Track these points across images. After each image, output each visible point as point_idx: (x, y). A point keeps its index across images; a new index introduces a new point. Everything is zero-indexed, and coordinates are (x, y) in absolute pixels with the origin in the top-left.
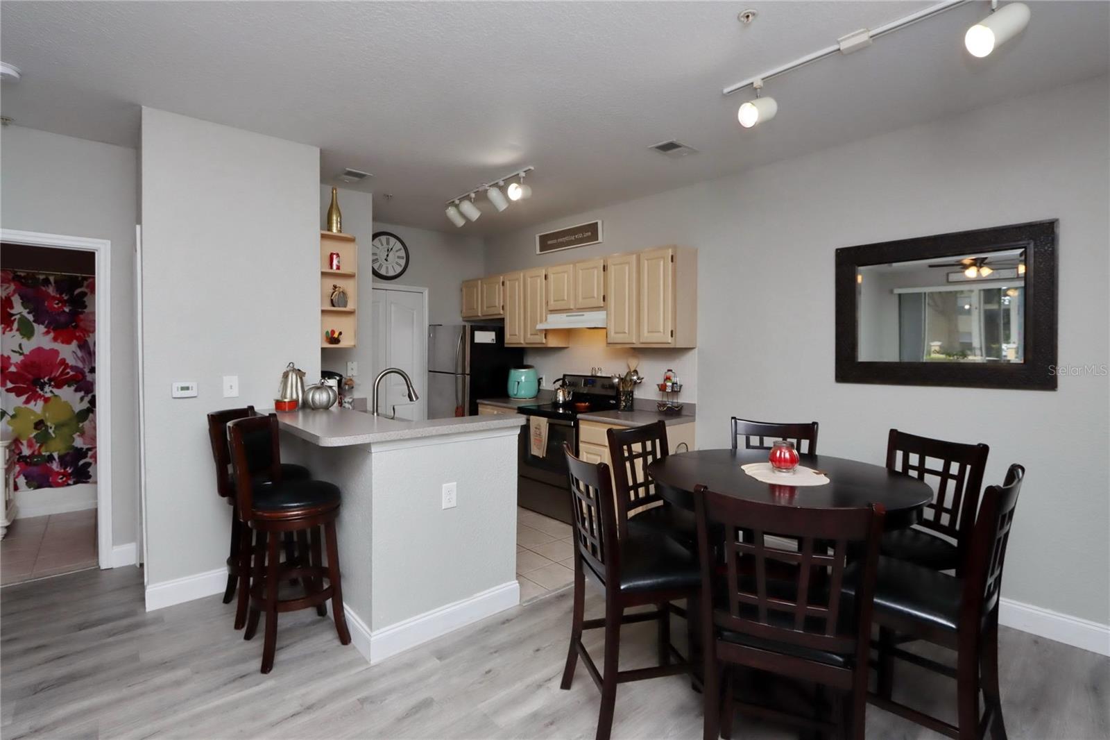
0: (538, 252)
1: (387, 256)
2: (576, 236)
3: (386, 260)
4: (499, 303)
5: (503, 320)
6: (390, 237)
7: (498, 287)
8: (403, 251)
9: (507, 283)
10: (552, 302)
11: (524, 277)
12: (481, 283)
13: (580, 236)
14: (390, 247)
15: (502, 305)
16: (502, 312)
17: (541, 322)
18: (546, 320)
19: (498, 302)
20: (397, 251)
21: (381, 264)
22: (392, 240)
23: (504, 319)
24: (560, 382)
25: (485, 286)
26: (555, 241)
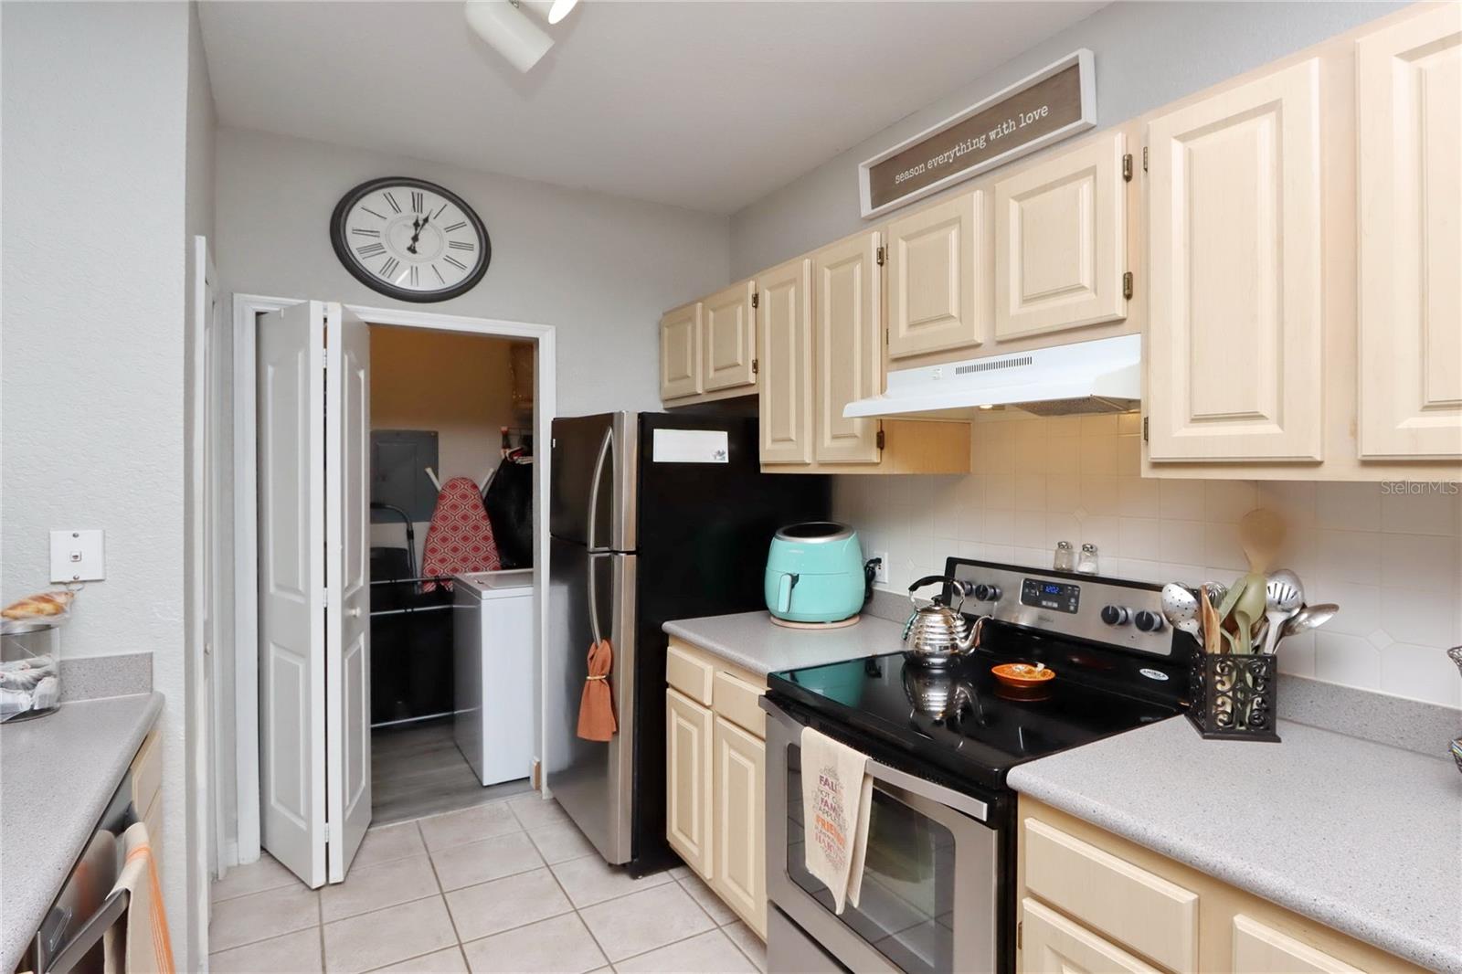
0: (866, 209)
1: (415, 239)
2: (992, 135)
3: (412, 250)
4: (745, 358)
5: (755, 399)
6: (426, 193)
7: (744, 312)
8: (470, 228)
9: (766, 297)
10: (902, 330)
11: (813, 271)
12: (703, 307)
13: (1007, 128)
14: (422, 217)
15: (752, 357)
16: (752, 378)
17: (866, 394)
18: (883, 389)
19: (743, 353)
20: (448, 229)
21: (391, 260)
22: (432, 202)
23: (757, 397)
24: (937, 588)
25: (711, 314)
26: (919, 170)
